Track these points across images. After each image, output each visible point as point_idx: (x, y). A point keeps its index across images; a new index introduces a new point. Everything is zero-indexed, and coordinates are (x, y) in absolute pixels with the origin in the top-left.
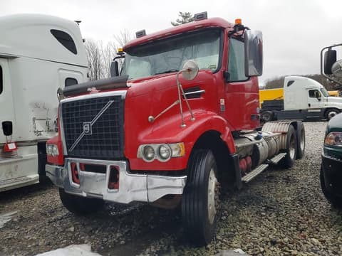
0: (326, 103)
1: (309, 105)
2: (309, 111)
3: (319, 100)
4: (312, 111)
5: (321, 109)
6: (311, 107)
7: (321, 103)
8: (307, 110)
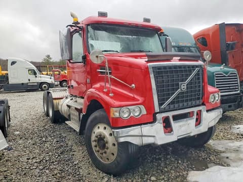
0: (40, 79)
1: (29, 80)
2: (29, 84)
3: (36, 77)
4: (31, 84)
5: (37, 83)
6: (31, 82)
7: (37, 79)
8: (28, 83)
